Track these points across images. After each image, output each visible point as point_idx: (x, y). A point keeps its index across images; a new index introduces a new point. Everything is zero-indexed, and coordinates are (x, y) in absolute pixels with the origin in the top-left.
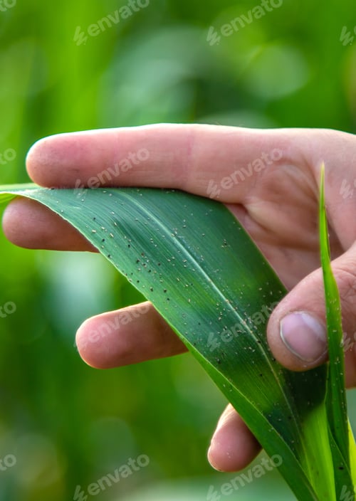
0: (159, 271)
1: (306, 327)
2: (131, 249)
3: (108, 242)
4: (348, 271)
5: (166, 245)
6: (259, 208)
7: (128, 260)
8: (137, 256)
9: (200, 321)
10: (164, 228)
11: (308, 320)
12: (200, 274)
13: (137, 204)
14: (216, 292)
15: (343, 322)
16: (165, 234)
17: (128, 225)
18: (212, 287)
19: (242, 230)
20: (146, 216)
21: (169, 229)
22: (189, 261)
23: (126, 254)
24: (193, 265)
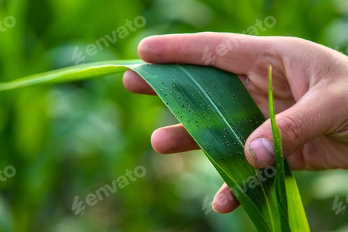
0: (195, 111)
1: (263, 146)
2: (181, 99)
3: (169, 96)
4: (289, 118)
5: (201, 97)
6: (254, 77)
7: (178, 106)
8: (183, 103)
9: (214, 138)
10: (201, 89)
11: (265, 143)
12: (217, 113)
13: (189, 74)
14: (224, 122)
15: (283, 146)
16: (200, 91)
17: (181, 87)
18: (223, 120)
19: (245, 89)
20: (192, 81)
21: (204, 88)
22: (212, 106)
23: (177, 102)
24: (214, 108)
